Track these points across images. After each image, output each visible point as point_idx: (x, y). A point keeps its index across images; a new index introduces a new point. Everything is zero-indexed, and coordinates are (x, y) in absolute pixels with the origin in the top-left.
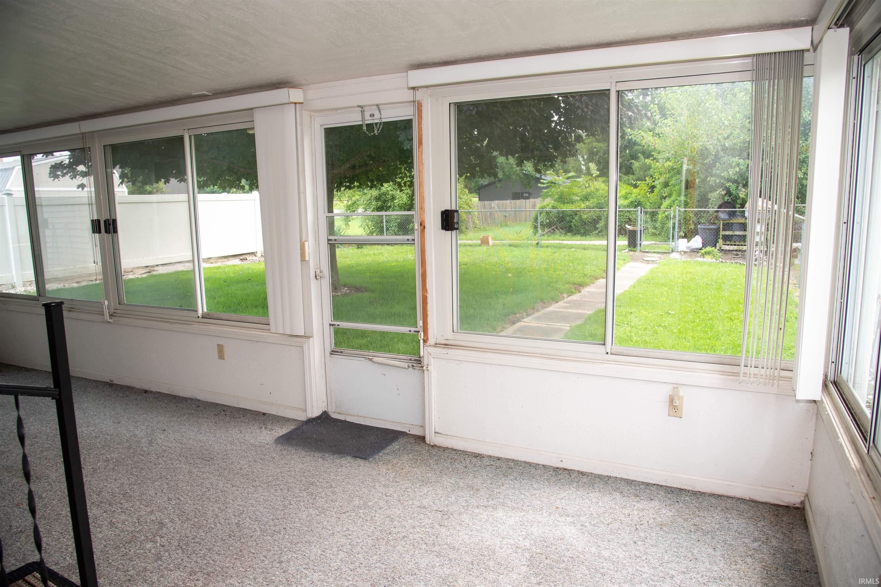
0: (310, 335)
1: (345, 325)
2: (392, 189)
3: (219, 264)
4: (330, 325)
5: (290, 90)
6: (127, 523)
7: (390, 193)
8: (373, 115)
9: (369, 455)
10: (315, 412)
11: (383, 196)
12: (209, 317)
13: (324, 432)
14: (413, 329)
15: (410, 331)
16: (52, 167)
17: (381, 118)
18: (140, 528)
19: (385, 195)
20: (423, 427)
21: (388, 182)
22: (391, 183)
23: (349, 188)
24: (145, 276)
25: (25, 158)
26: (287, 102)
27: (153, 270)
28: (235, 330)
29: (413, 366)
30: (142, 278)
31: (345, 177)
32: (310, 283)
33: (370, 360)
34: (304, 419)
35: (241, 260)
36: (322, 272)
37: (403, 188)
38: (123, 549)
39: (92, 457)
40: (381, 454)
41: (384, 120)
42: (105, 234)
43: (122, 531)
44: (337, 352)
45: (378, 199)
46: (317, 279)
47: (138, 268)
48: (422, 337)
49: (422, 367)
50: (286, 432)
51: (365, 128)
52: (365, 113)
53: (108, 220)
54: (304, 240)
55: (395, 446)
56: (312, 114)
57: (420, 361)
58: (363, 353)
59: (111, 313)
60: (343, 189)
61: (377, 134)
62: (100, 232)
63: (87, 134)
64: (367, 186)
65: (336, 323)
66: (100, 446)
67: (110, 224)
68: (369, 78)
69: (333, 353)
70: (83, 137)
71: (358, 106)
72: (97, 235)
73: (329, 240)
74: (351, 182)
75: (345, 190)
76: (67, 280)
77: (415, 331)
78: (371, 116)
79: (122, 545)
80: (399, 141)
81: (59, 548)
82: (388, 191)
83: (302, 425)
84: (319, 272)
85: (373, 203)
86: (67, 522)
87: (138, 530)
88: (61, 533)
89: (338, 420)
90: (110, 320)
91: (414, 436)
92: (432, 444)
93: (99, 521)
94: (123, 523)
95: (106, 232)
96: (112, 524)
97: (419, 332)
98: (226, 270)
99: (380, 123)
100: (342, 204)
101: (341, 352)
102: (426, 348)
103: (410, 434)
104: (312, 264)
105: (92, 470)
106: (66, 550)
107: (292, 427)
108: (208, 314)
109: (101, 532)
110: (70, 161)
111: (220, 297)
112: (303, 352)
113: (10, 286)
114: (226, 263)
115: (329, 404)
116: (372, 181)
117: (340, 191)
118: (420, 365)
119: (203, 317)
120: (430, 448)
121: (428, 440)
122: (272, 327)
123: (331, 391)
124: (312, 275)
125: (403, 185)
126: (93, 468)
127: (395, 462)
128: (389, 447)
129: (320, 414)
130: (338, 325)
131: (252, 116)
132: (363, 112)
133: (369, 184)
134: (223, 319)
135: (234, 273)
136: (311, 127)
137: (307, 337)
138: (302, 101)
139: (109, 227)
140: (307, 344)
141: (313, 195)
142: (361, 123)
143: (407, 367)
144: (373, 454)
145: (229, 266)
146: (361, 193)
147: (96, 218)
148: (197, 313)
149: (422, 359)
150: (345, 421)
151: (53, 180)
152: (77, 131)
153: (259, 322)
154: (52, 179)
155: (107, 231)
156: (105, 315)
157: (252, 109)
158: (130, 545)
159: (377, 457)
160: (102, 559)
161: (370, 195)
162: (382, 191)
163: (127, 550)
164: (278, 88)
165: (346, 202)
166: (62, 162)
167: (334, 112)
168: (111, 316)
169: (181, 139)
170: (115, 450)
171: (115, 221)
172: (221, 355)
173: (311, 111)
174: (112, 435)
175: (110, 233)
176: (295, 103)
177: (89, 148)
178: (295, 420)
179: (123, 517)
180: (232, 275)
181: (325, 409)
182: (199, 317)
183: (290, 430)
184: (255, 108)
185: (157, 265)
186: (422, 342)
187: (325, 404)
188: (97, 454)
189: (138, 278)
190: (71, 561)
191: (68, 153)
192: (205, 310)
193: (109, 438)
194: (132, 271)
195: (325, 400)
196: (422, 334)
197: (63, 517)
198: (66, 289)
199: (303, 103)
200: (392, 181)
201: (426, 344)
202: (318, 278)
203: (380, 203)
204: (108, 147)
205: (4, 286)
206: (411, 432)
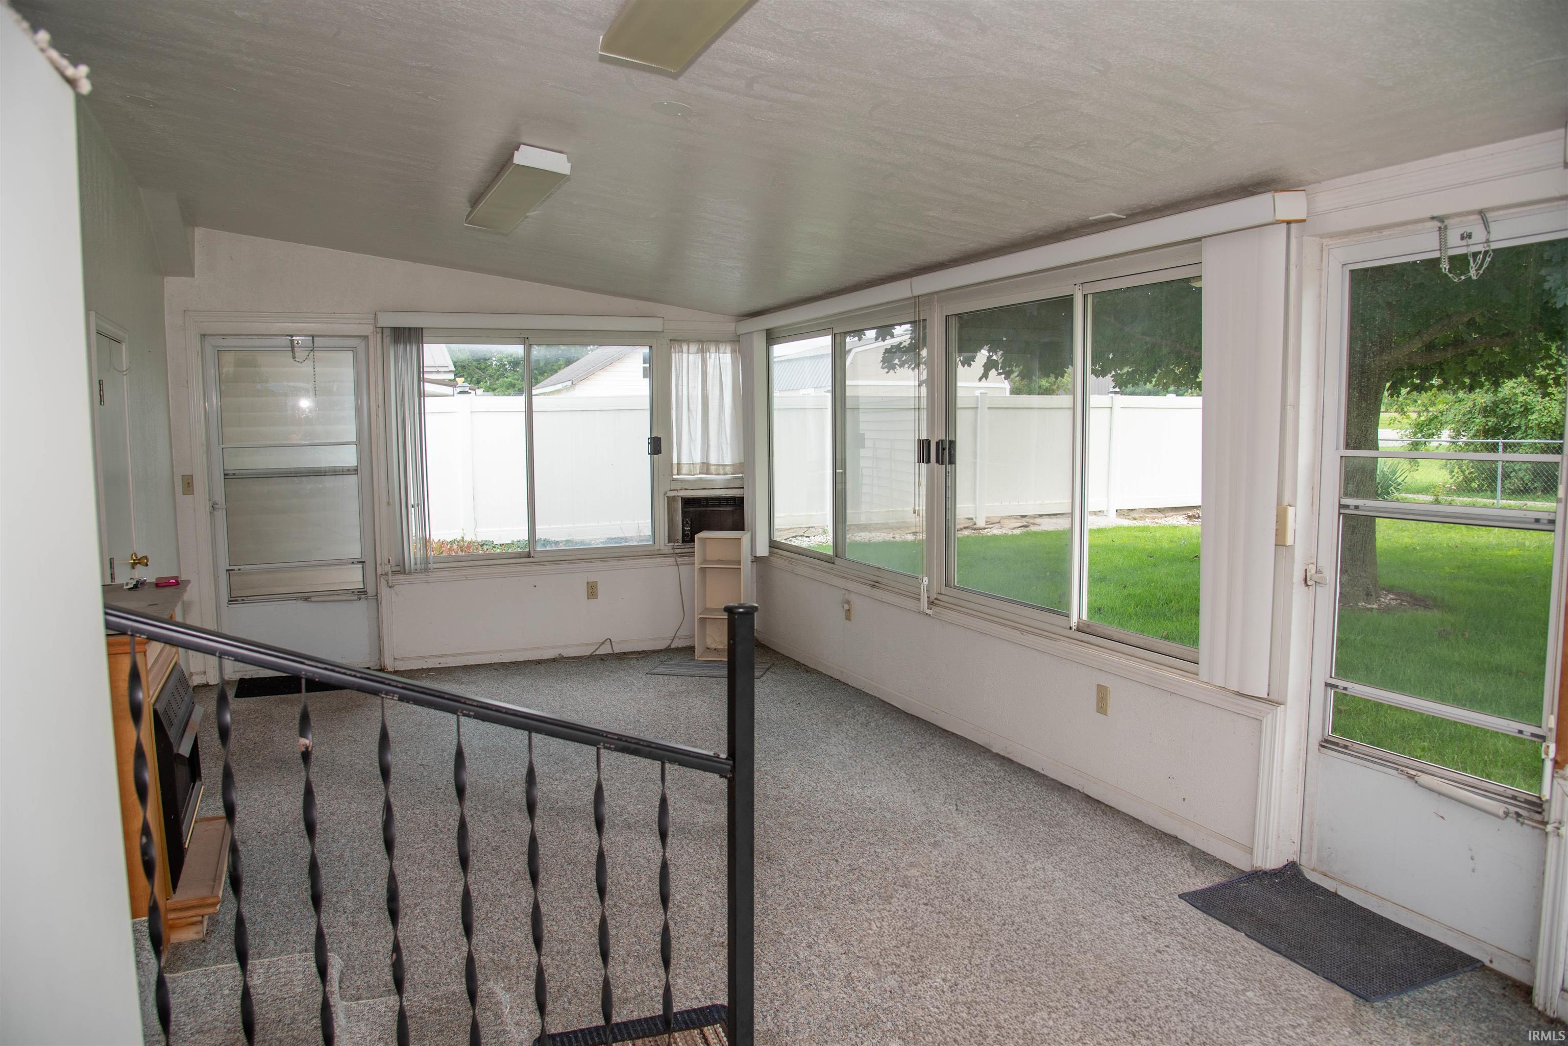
0: (1280, 700)
1: (1358, 689)
2: (1526, 391)
3: (1148, 522)
4: (1327, 685)
5: (1278, 196)
6: (872, 986)
7: (1521, 399)
8: (1469, 236)
9: (1375, 993)
10: (1271, 861)
11: (1501, 406)
12: (1089, 630)
13: (1284, 909)
14: (1529, 729)
15: (1520, 732)
16: (887, 351)
17: (1488, 241)
18: (891, 1003)
19: (1507, 403)
20: (1530, 962)
21: (1511, 376)
22: (1522, 379)
23: (1419, 389)
24: (1018, 532)
25: (838, 338)
26: (1270, 219)
27: (1034, 524)
28: (1133, 664)
29: (1518, 815)
30: (1013, 536)
31: (1412, 368)
32: (1292, 593)
33: (1412, 777)
34: (1246, 867)
35: (1190, 517)
36: (1321, 572)
37: (1550, 390)
38: (852, 1035)
39: (854, 844)
40: (1406, 999)
41: (1494, 246)
42: (936, 465)
43: (861, 1000)
44: (1337, 744)
45: (1487, 411)
46: (1307, 585)
47: (1010, 517)
48: (1552, 754)
49: (1545, 823)
50: (1203, 886)
51: (1445, 266)
52: (1449, 232)
53: (942, 441)
54: (1286, 503)
55: (1447, 988)
56: (1326, 241)
57: (1540, 806)
58: (1397, 758)
59: (932, 599)
60: (1404, 391)
61: (1474, 278)
62: (928, 461)
63: (921, 299)
64: (1462, 386)
65: (1341, 683)
66: (871, 828)
67: (944, 449)
68: (1462, 152)
69: (1325, 744)
70: (915, 302)
71: (1433, 218)
72: (924, 466)
73: (1341, 506)
74: (1426, 375)
75: (1408, 393)
76: (899, 528)
77: (1533, 735)
78: (1462, 238)
79: (852, 1026)
80: (1544, 290)
81: (763, 995)
82: (1515, 394)
83: (1239, 881)
84: (1313, 571)
85: (1477, 421)
86: (787, 952)
87: (885, 1006)
88: (773, 969)
89: (1319, 887)
90: (928, 612)
91: (1502, 978)
92: (1550, 1013)
93: (831, 968)
94: (867, 985)
95: (937, 461)
96: (849, 978)
97: (1543, 738)
98: (1158, 535)
99: (1486, 252)
100: (1405, 421)
101: (1346, 747)
102: (1561, 781)
103: (1491, 970)
104: (1299, 554)
105: (848, 868)
106: (772, 1002)
107: (1218, 880)
108: (1089, 626)
109: (829, 989)
110: (911, 342)
111: (1135, 584)
112: (1260, 732)
113: (821, 531)
114: (1160, 521)
115: (1304, 850)
116: (1474, 376)
117: (1399, 394)
118: (1538, 817)
119: (1078, 630)
120: (1542, 1022)
121: (1539, 999)
122: (1203, 667)
123: (1312, 823)
124: (1298, 576)
125: (1551, 382)
126: (850, 865)
127: (1440, 1029)
128: (1431, 988)
129: (1281, 865)
130: (1345, 689)
131: (1199, 253)
132: (1442, 231)
133: (1467, 381)
134: (1114, 638)
135: (1171, 541)
136: (1321, 270)
137: (1272, 702)
138: (1304, 217)
139: (943, 454)
140: (1270, 716)
141: (1316, 411)
142: (1436, 255)
143: (1501, 813)
144: (1388, 993)
145: (1164, 527)
146: (1450, 397)
147: (924, 437)
148: (1069, 621)
149: (1545, 806)
150: (1335, 895)
151: (887, 373)
152: (909, 294)
153: (1180, 656)
154: (886, 370)
155: (939, 461)
156: (922, 600)
157: (1199, 239)
158: (864, 1032)
159: (1394, 1002)
160: (817, 1040)
161: (1470, 404)
162: (1500, 395)
163: (858, 1040)
164: (1253, 194)
165: (1414, 416)
166: (901, 343)
167: (1375, 235)
168: (931, 603)
169: (1066, 302)
170: (891, 842)
171: (952, 444)
172: (1102, 706)
173: (1322, 236)
174: (894, 813)
175: (942, 463)
176: (1289, 223)
177: (925, 320)
178: (1227, 865)
179: (870, 973)
180: (1165, 544)
181: (1296, 858)
182: (1071, 628)
183: (1210, 884)
184: (1205, 237)
185: (1041, 516)
186: (1548, 766)
187: (1296, 847)
188: (863, 841)
189: (1006, 535)
190: (772, 1024)
191: (908, 327)
192: (1085, 617)
193: (888, 815)
194: (999, 522)
195: (1297, 839)
196: (1553, 747)
197: (784, 940)
198: (896, 542)
199: (1304, 221)
200: (1527, 376)
201: (1560, 772)
202: (1309, 583)
203: (1492, 421)
204: (954, 317)
205: (813, 530)
206: (1495, 966)
